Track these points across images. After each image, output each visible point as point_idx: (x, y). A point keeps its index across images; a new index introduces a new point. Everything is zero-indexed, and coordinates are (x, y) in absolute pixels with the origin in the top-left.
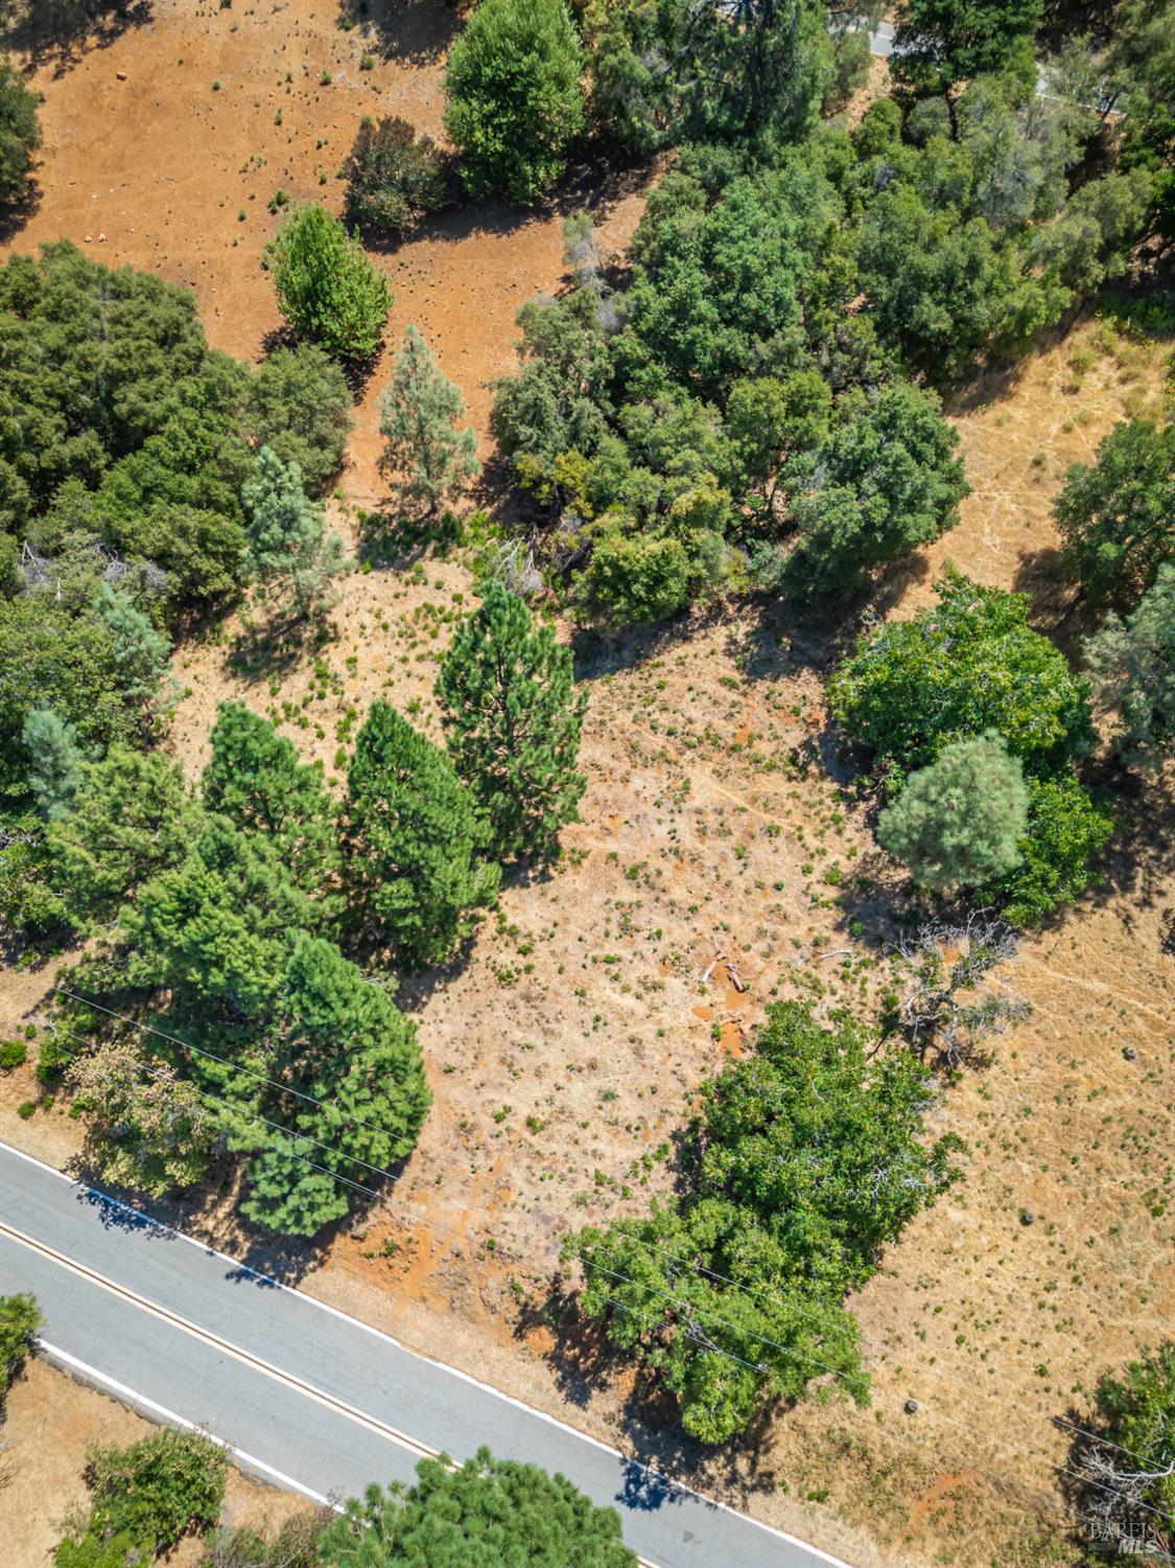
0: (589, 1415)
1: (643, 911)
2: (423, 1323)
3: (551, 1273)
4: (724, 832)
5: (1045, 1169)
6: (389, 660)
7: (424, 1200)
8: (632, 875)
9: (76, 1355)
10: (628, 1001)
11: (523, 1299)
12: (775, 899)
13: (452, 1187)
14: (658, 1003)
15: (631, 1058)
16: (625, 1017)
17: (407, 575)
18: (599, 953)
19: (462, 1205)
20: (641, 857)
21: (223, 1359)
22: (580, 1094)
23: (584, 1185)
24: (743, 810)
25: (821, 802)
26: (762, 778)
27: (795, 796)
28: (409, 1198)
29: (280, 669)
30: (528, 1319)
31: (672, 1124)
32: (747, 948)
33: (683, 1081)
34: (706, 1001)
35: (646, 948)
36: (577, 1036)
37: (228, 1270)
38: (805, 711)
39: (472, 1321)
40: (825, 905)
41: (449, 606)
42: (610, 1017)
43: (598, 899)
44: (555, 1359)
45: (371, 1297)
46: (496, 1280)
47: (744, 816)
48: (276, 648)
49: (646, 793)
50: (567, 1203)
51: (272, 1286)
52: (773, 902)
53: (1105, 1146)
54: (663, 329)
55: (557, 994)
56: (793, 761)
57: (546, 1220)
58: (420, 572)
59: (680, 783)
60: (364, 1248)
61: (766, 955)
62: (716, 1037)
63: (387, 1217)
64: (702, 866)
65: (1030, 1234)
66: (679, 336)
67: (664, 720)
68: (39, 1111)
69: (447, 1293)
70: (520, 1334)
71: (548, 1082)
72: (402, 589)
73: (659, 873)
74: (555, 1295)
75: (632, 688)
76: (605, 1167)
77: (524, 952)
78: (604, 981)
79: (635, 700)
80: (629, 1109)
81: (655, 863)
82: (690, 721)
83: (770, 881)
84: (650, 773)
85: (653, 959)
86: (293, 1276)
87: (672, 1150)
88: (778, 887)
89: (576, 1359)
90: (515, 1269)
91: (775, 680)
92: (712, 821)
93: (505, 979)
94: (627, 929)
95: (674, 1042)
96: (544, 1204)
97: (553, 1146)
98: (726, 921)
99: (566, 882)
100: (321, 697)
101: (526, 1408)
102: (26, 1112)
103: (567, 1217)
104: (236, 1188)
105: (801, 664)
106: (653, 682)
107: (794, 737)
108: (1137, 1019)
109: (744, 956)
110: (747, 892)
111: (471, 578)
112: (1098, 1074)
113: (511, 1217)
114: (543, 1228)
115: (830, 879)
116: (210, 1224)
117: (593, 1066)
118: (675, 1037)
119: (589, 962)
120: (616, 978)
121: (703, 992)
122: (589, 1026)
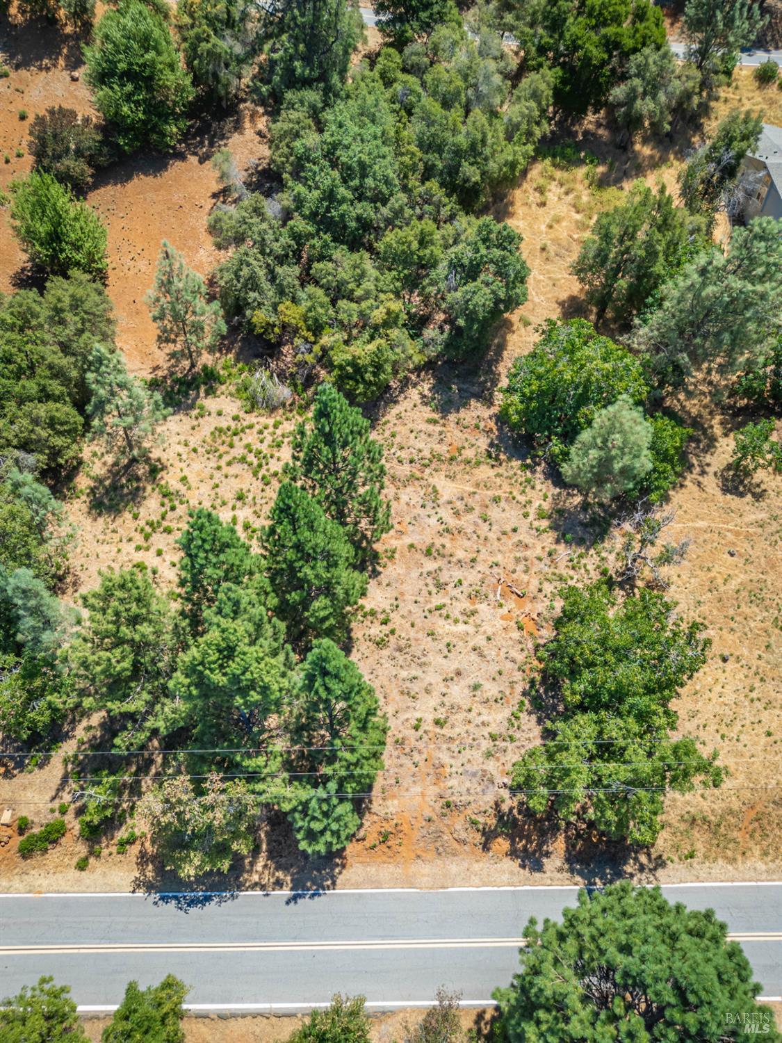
0: (548, 874)
1: (445, 572)
2: (425, 870)
3: (492, 804)
4: (469, 510)
5: (721, 629)
6: (208, 471)
7: (394, 796)
8: (428, 553)
9: (212, 1002)
10: (461, 627)
11: (481, 827)
12: (516, 538)
13: (406, 782)
14: (479, 622)
15: (478, 659)
16: (464, 638)
17: (195, 413)
18: (431, 606)
19: (417, 789)
20: (429, 542)
21: (314, 954)
22: (458, 692)
23: (486, 744)
24: (475, 493)
25: (515, 474)
26: (476, 471)
27: (498, 475)
28: (384, 800)
29: (133, 500)
30: (488, 836)
31: (519, 688)
32: (514, 571)
33: (513, 661)
34: (504, 611)
35: (456, 592)
36: (440, 660)
37: (285, 899)
38: (482, 425)
39: (454, 855)
40: (544, 531)
41: (233, 425)
42: (455, 641)
43: (415, 574)
44: (513, 854)
45: (387, 871)
46: (459, 824)
47: (477, 496)
48: (122, 487)
49: (412, 502)
50: (481, 760)
51: (320, 895)
52: (515, 540)
53: (743, 605)
54: (322, 211)
55: (417, 640)
56: (490, 456)
57: (474, 775)
58: (202, 408)
59: (430, 489)
60: (367, 844)
61: (526, 572)
62: (520, 628)
63: (375, 818)
64: (466, 534)
65: (730, 665)
66: (334, 213)
67: (404, 454)
68: (92, 860)
69: (431, 847)
70: (486, 847)
71: (436, 694)
72: (196, 423)
73: (444, 546)
74: (500, 816)
76: (493, 729)
77: (385, 623)
78: (441, 622)
80: (491, 690)
81: (438, 542)
82: (420, 451)
83: (508, 528)
84: (409, 489)
85: (463, 597)
86: (329, 882)
87: (526, 702)
88: (515, 530)
89: (525, 847)
90: (469, 812)
91: (458, 411)
92: (459, 505)
93: (381, 644)
94: (440, 586)
95: (499, 640)
96: (468, 767)
97: (457, 730)
98: (495, 560)
99: (390, 571)
100: (173, 509)
101: (512, 888)
102: (82, 866)
103: (485, 767)
104: (264, 847)
105: (469, 398)
106: (387, 434)
107: (483, 443)
108: (729, 534)
109: (514, 576)
110: (499, 539)
111: (239, 403)
112: (723, 570)
113: (452, 782)
114: (474, 780)
115: (541, 515)
116: (255, 878)
117: (458, 673)
118: (498, 638)
119: (427, 613)
120: (448, 617)
121: (501, 606)
122: (445, 651)
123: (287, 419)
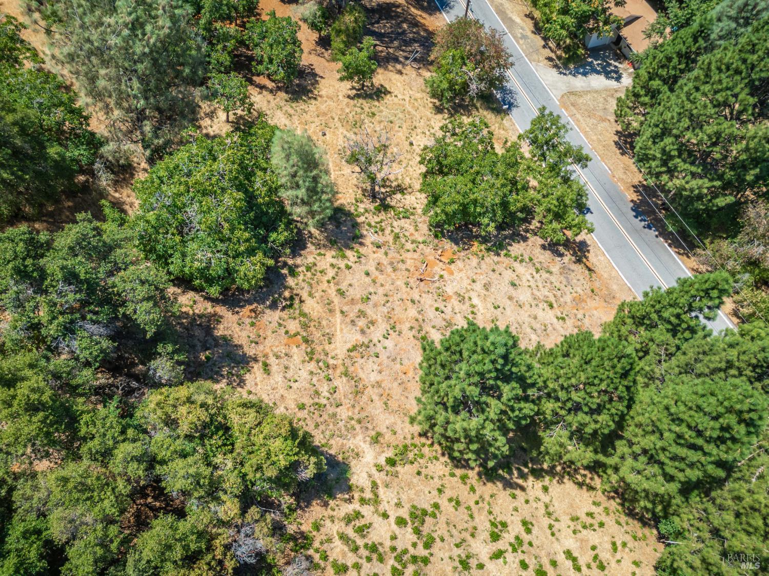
3: (576, 266)
4: (362, 313)
10: (475, 301)
11: (589, 273)
12: (375, 273)
14: (464, 290)
15: (493, 286)
16: (483, 298)
22: (524, 296)
23: (544, 274)
24: (342, 312)
25: (304, 281)
26: (314, 315)
27: (311, 294)
33: (479, 263)
34: (444, 274)
35: (448, 310)
36: (508, 312)
38: (249, 320)
40: (357, 253)
42: (489, 304)
47: (345, 309)
50: (555, 276)
52: (377, 273)
56: (291, 306)
57: (567, 278)
59: (354, 354)
61: (403, 262)
62: (453, 261)
64: (389, 312)
67: (324, 389)
70: (594, 270)
71: (533, 312)
73: (411, 328)
74: (578, 262)
75: (317, 426)
76: (532, 271)
79: (325, 417)
80: (508, 275)
81: (409, 333)
82: (312, 373)
83: (368, 280)
84: (362, 375)
85: (449, 305)
87: (503, 253)
88: (368, 274)
91: (241, 346)
92: (362, 323)
95: (471, 274)
96: (564, 283)
98: (403, 286)
101: (606, 253)
103: (558, 273)
105: (216, 339)
106: (303, 414)
107: (273, 316)
109: (412, 269)
110: (382, 285)
113: (579, 291)
114: (570, 278)
115: (344, 257)
117: (511, 298)
118: (469, 275)
120: (473, 313)
121: (441, 277)
122: (500, 309)
123: (325, 558)
